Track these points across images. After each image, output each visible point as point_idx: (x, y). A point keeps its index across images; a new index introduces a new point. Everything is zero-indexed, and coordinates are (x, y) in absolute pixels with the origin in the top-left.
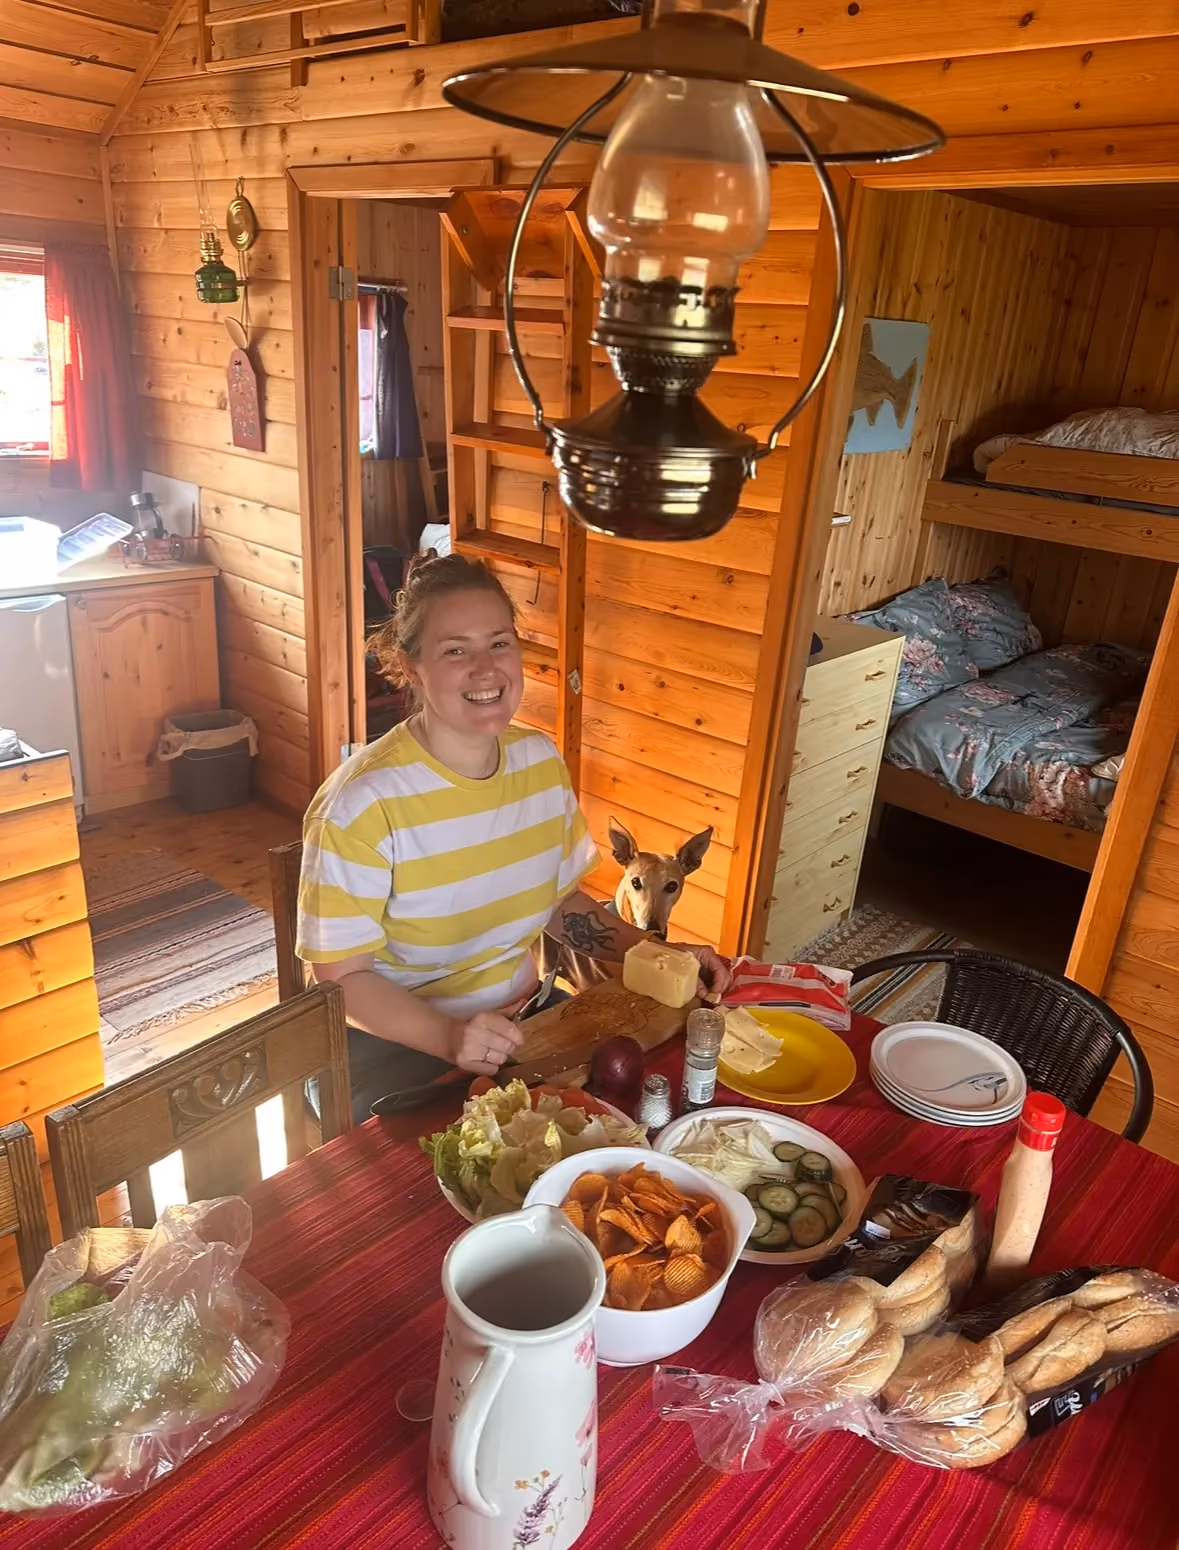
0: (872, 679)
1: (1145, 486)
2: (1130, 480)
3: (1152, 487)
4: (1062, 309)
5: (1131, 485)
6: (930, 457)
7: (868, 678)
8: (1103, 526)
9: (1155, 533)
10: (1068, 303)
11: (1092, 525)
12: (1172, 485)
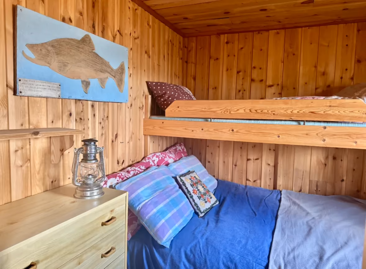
0: (105, 225)
1: (227, 112)
2: (221, 110)
3: (230, 112)
4: (185, 64)
5: (222, 112)
6: (143, 109)
7: (103, 224)
8: (214, 130)
9: (235, 130)
10: (187, 62)
11: (210, 130)
12: (238, 110)
